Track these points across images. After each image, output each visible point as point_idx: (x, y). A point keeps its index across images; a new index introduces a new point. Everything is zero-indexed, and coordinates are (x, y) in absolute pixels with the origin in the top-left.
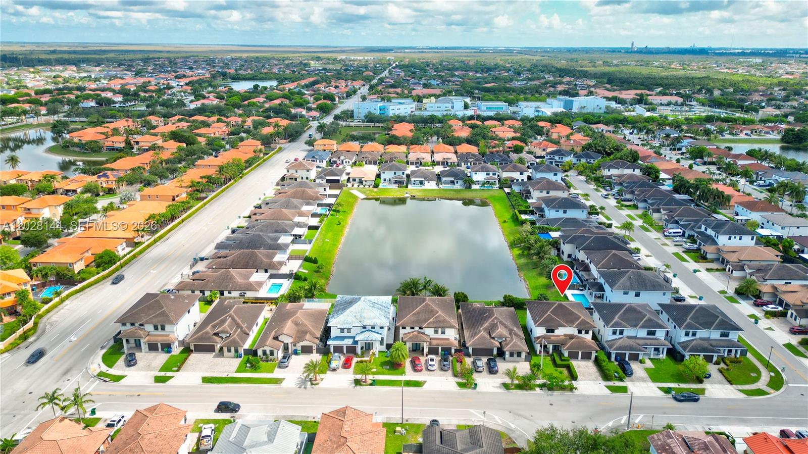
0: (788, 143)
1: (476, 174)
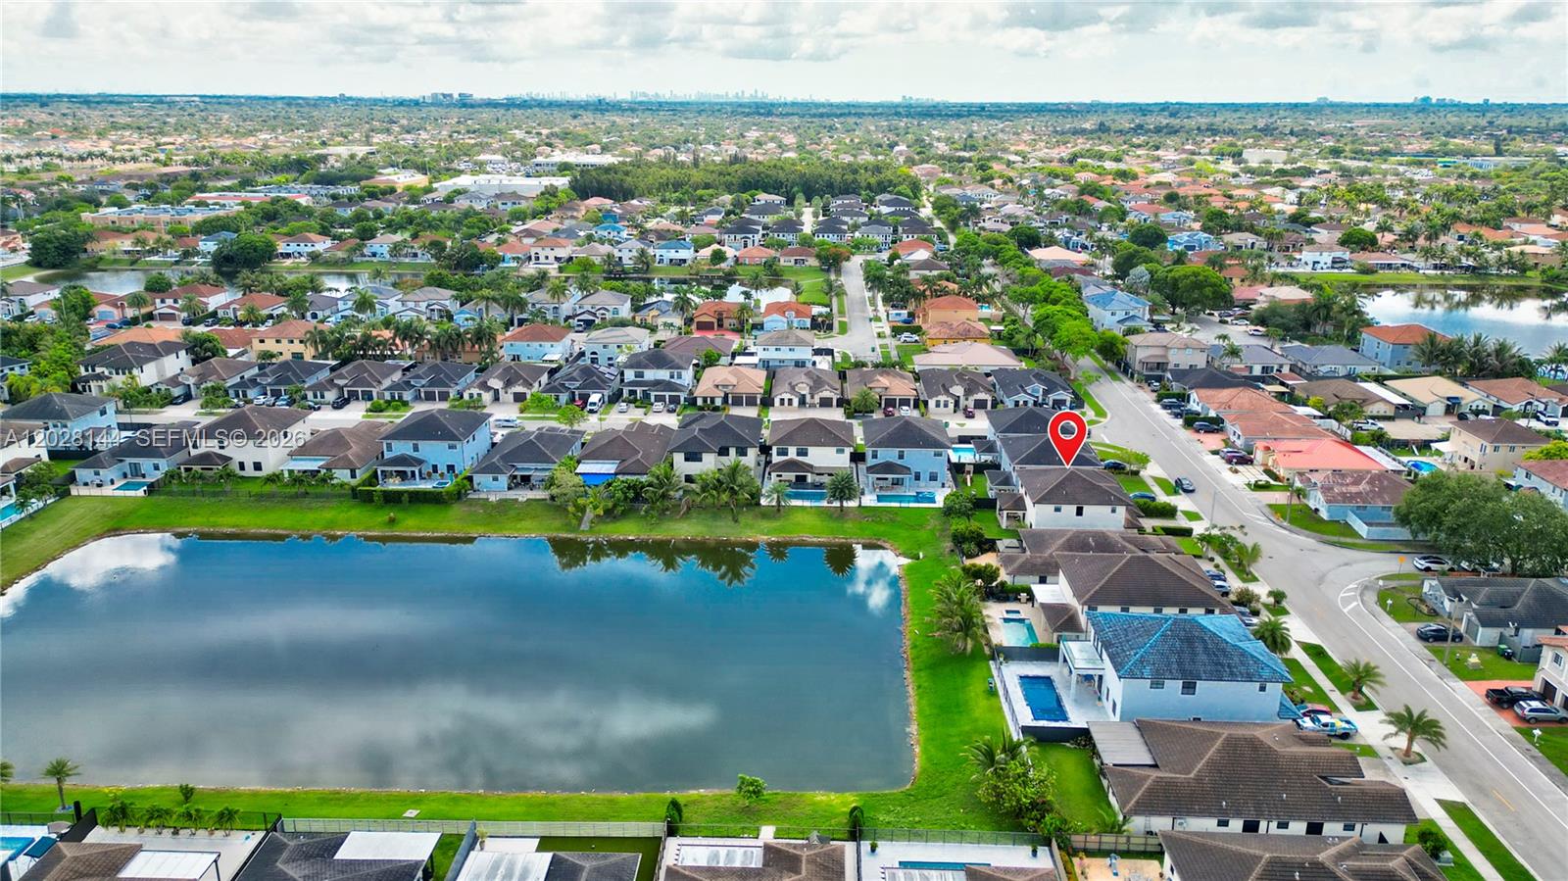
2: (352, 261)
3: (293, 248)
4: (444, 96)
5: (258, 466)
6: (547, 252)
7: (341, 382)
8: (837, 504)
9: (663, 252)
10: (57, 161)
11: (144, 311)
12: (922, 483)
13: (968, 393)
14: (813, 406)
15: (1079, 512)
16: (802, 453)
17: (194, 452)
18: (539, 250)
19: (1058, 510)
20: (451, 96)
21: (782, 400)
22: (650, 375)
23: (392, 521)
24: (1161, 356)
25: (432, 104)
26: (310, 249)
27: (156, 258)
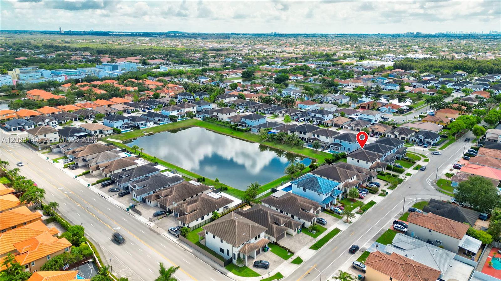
0: (246, 78)
1: (172, 112)
2: (304, 82)
3: (294, 78)
4: (411, 33)
5: (222, 119)
6: (354, 84)
7: (256, 107)
8: (315, 149)
9: (387, 87)
10: (275, 53)
11: (245, 89)
12: (345, 151)
13: (399, 135)
14: (354, 130)
15: (358, 161)
16: (318, 136)
17: (214, 114)
18: (351, 83)
19: (353, 159)
20: (413, 33)
21: (345, 127)
22: (317, 115)
23: (232, 133)
24: (496, 138)
25: (406, 36)
26: (296, 78)
27: (266, 78)
